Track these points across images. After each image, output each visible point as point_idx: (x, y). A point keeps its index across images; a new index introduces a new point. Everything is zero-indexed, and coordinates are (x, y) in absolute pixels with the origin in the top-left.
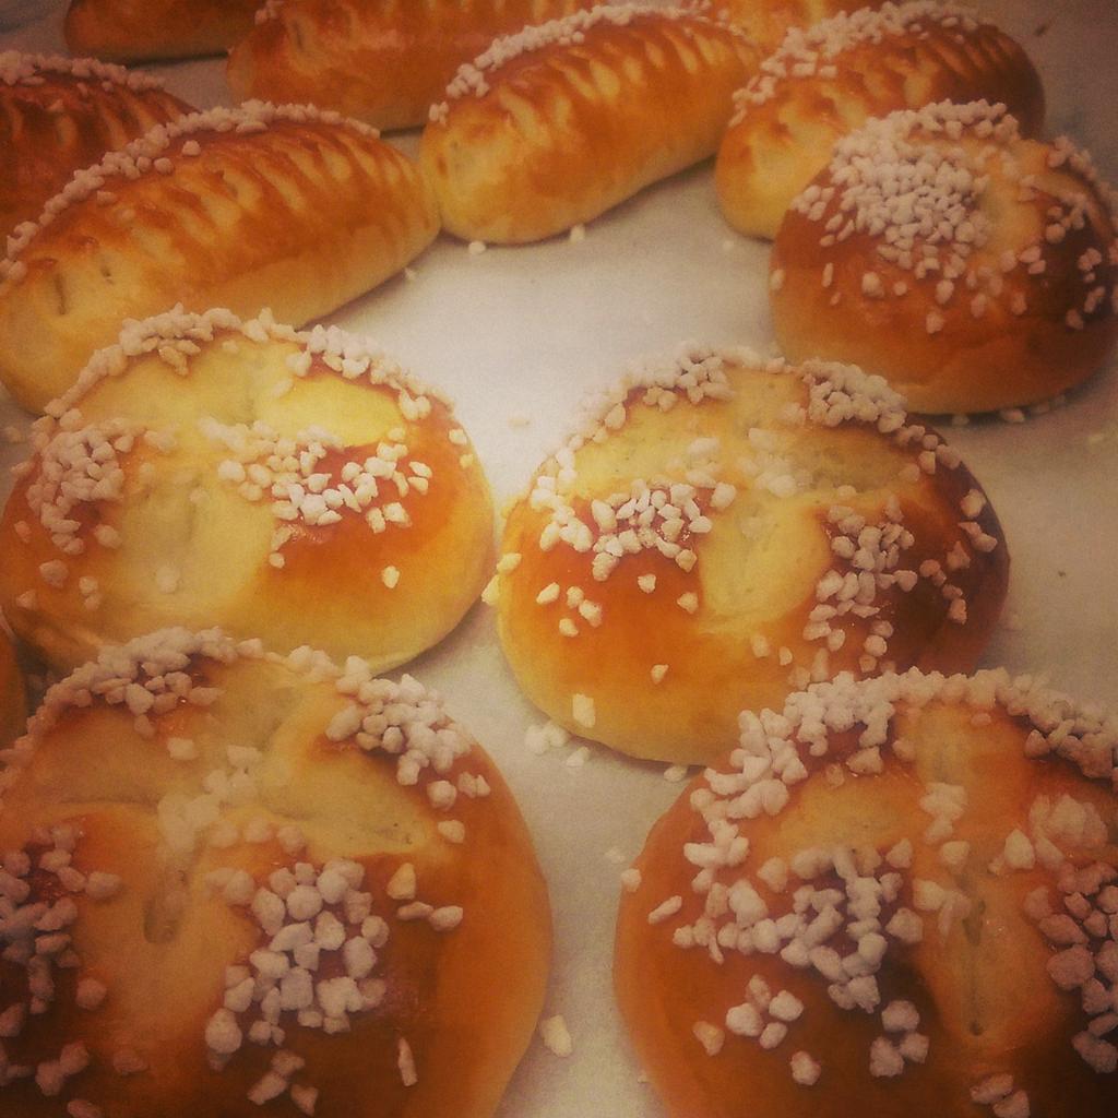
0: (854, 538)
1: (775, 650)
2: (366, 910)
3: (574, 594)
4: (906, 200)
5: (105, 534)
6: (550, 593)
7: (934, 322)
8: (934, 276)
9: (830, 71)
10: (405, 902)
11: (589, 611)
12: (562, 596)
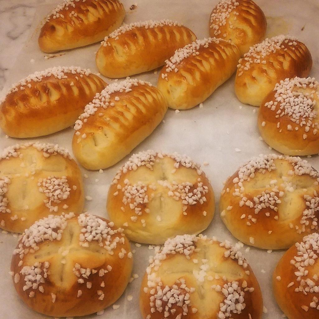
0: (310, 202)
1: (294, 226)
2: (240, 290)
3: (250, 217)
4: (297, 107)
5: (147, 210)
6: (243, 216)
7: (305, 136)
8: (304, 125)
9: (264, 62)
10: (245, 288)
11: (254, 220)
12: (247, 217)
